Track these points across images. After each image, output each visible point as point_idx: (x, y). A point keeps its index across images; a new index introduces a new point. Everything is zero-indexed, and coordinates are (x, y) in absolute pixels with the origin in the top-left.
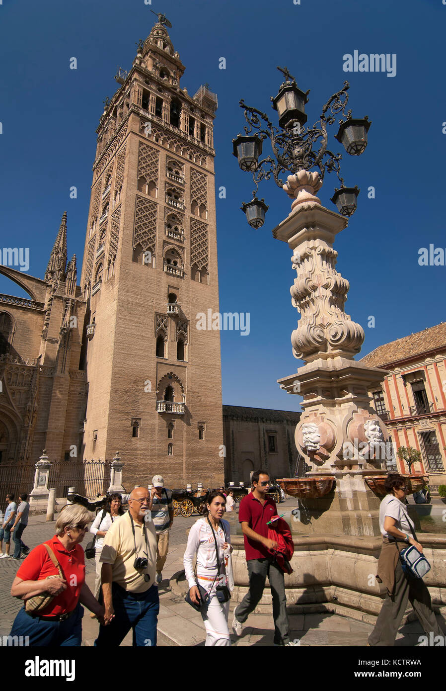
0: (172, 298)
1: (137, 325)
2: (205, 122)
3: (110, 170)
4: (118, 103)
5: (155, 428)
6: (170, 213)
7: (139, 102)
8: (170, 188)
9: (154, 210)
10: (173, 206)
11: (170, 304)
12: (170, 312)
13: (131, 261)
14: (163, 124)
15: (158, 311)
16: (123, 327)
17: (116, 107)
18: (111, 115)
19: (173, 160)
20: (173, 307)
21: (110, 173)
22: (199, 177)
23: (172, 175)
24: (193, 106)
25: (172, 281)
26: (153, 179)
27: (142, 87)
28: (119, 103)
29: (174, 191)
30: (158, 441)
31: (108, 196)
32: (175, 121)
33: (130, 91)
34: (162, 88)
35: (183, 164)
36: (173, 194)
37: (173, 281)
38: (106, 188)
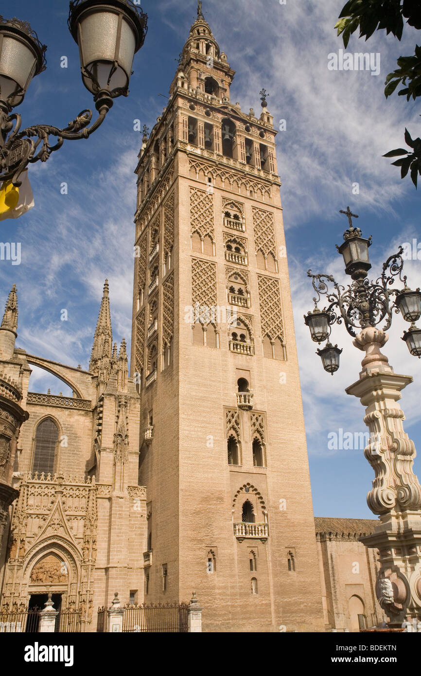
0: (243, 384)
1: (203, 425)
2: (265, 141)
3: (157, 223)
4: (159, 137)
5: (233, 559)
6: (232, 273)
7: (185, 136)
8: (229, 239)
9: (213, 272)
10: (235, 263)
11: (241, 393)
12: (241, 404)
13: (191, 344)
14: (215, 158)
15: (227, 404)
16: (188, 431)
17: (157, 140)
18: (152, 151)
19: (230, 202)
20: (245, 396)
21: (157, 228)
22: (263, 217)
23: (230, 222)
24: (248, 125)
25: (240, 363)
26: (208, 231)
27: (186, 115)
28: (161, 137)
29: (235, 241)
30: (239, 575)
31: (157, 258)
32: (229, 149)
33: (173, 123)
34: (210, 109)
35: (242, 204)
36: (234, 246)
37: (242, 360)
38: (154, 248)
